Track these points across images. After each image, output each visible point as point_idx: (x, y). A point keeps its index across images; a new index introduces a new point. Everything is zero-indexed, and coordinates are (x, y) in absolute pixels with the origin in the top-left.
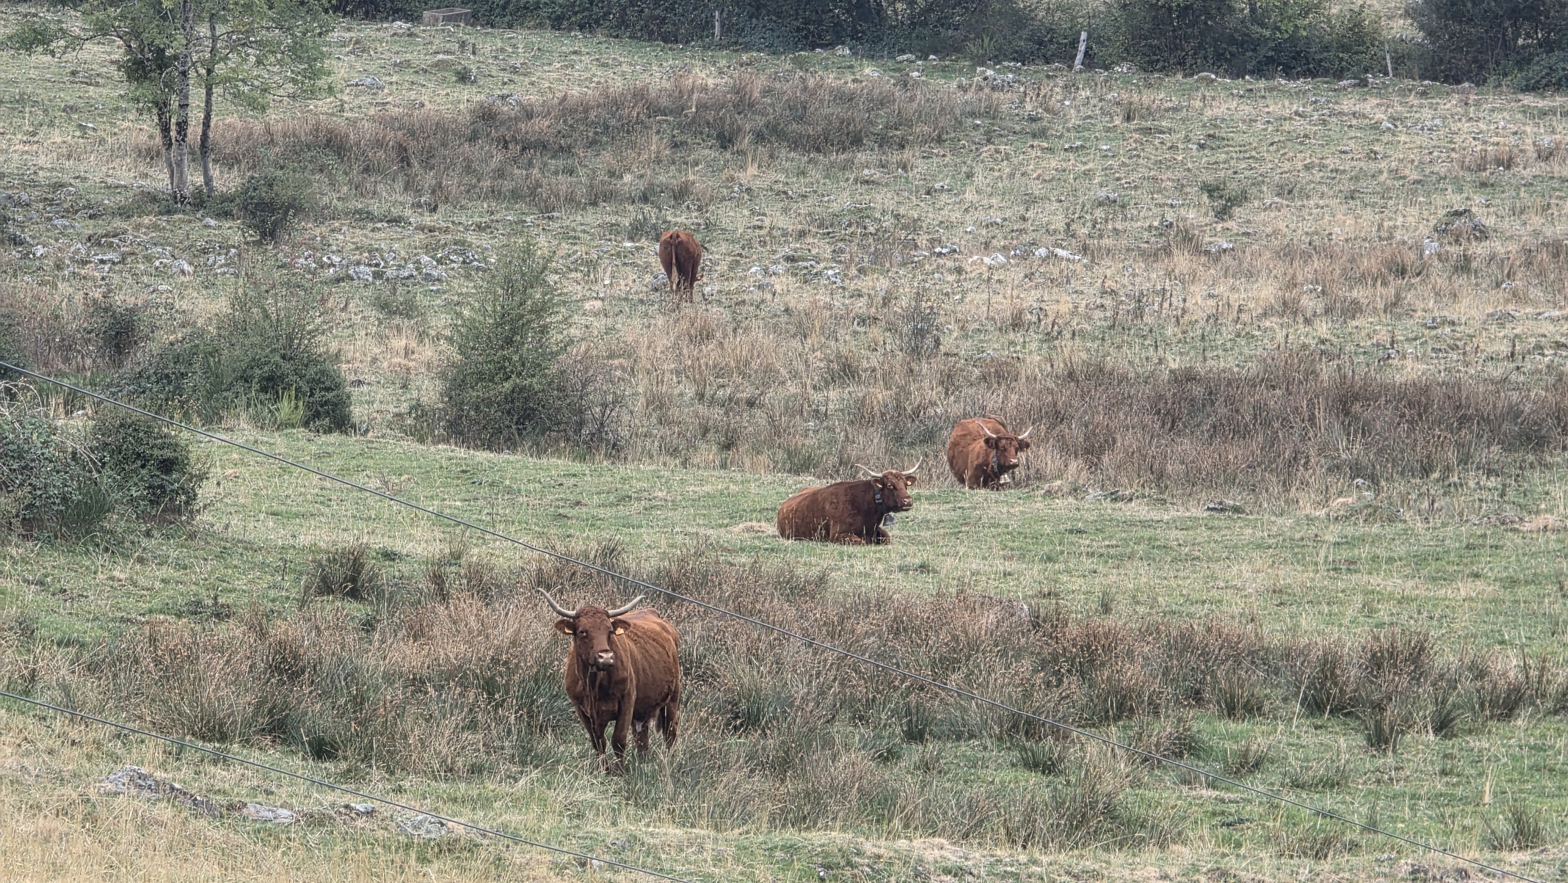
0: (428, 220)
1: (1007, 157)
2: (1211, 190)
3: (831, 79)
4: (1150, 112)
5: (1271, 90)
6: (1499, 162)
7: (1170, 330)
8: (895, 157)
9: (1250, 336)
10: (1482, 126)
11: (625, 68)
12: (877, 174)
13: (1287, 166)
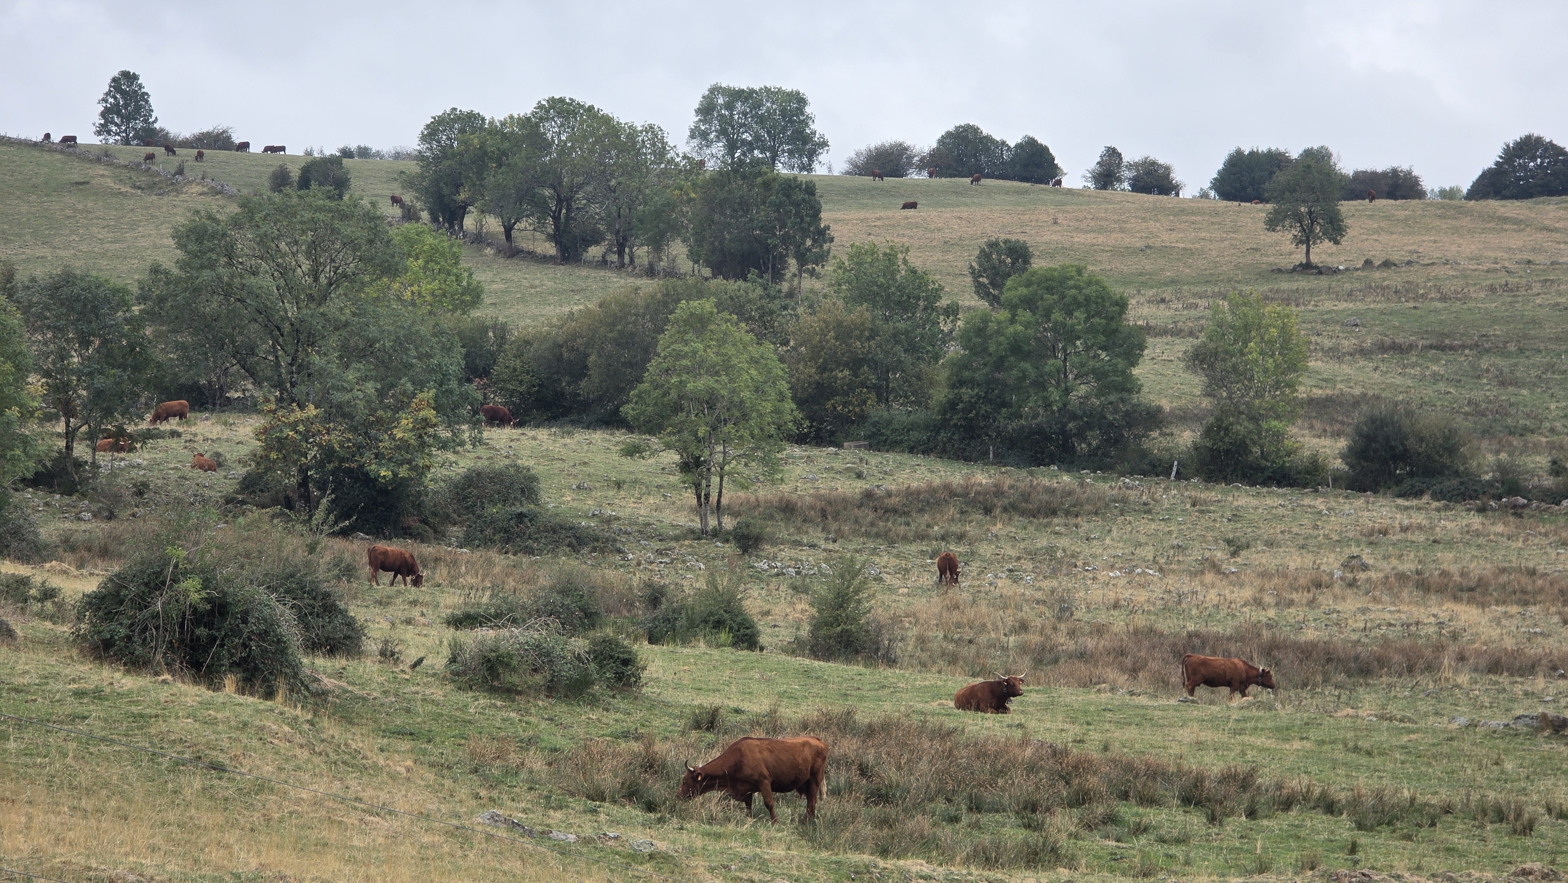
0: (831, 546)
1: (1130, 523)
2: (1229, 542)
3: (1046, 482)
4: (1205, 503)
5: (1269, 493)
6: (1380, 532)
7: (1194, 612)
8: (1072, 521)
9: (1234, 616)
10: (1375, 514)
11: (942, 473)
12: (1063, 530)
13: (1272, 531)
